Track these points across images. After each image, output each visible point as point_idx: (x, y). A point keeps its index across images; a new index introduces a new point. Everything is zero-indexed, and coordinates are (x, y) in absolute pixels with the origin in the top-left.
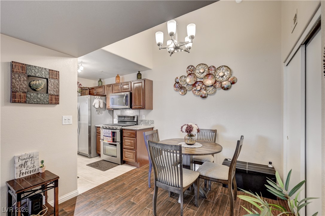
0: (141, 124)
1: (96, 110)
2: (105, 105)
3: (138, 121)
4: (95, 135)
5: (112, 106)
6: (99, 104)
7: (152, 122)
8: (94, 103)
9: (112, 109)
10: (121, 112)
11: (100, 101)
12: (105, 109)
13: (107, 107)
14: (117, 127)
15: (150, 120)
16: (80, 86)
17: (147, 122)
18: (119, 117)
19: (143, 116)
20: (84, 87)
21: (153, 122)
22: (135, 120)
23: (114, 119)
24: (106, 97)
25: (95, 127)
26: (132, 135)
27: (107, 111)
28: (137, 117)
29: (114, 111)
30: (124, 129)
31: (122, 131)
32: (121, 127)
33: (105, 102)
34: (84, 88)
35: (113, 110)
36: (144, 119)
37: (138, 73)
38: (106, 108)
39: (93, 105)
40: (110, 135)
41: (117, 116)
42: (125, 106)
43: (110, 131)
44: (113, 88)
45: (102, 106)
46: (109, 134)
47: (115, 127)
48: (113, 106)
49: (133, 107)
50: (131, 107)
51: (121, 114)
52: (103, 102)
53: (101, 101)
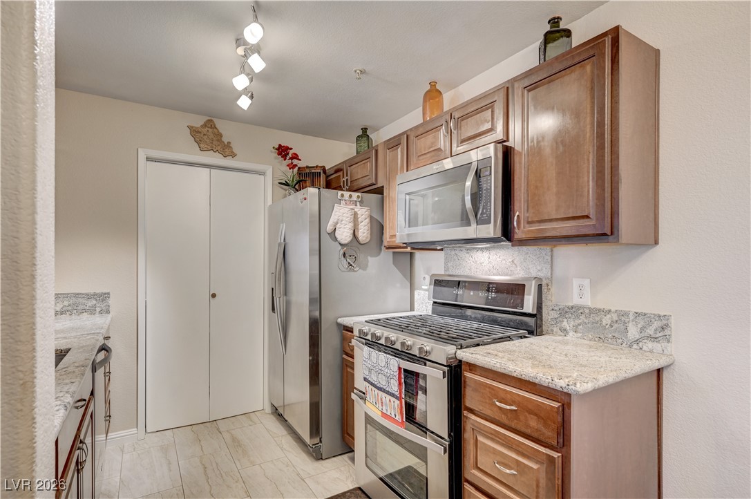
0: (565, 331)
1: (339, 251)
2: (379, 228)
3: (545, 311)
4: (338, 361)
5: (407, 231)
6: (352, 224)
7: (657, 324)
8: (331, 222)
9: (407, 244)
10: (447, 261)
11: (355, 214)
12: (381, 250)
13: (387, 239)
14: (428, 344)
15: (637, 314)
16: (295, 162)
17: (606, 320)
18: (438, 283)
19: (576, 283)
20: (307, 167)
21: (660, 328)
22: (529, 305)
23: (416, 293)
24: (383, 198)
25: (339, 325)
26: (533, 422)
27: (386, 256)
28: (540, 287)
29: (419, 255)
30: (472, 367)
31: (456, 374)
32: (451, 349)
33: (377, 216)
34: (308, 171)
35: (409, 249)
36: (587, 301)
37: (548, 28)
38: (382, 241)
39: (329, 228)
40: (394, 387)
41: (428, 278)
42: (474, 225)
43: (395, 363)
44: (413, 149)
45: (364, 233)
46: (388, 378)
47: (417, 343)
48: (413, 230)
49: (519, 234)
50: (507, 232)
51: (447, 268)
52: (371, 217)
53: (363, 212)
